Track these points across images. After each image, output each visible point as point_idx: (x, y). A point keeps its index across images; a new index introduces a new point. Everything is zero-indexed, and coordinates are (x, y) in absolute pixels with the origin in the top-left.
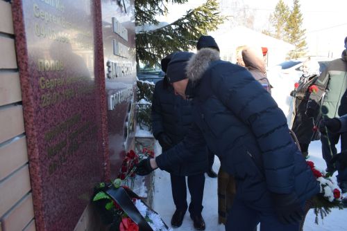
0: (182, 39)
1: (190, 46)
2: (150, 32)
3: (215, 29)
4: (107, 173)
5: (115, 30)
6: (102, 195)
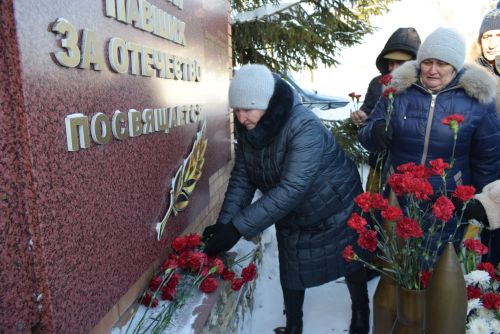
0: (322, 30)
1: (337, 43)
2: (265, 18)
3: (384, 12)
4: (45, 321)
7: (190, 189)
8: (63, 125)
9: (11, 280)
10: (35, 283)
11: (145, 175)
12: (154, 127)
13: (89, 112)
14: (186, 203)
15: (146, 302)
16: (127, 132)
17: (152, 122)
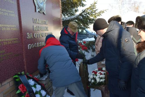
5: (34, 22)
6: (16, 76)
9: (22, 64)
12: (42, 45)
16: (37, 46)
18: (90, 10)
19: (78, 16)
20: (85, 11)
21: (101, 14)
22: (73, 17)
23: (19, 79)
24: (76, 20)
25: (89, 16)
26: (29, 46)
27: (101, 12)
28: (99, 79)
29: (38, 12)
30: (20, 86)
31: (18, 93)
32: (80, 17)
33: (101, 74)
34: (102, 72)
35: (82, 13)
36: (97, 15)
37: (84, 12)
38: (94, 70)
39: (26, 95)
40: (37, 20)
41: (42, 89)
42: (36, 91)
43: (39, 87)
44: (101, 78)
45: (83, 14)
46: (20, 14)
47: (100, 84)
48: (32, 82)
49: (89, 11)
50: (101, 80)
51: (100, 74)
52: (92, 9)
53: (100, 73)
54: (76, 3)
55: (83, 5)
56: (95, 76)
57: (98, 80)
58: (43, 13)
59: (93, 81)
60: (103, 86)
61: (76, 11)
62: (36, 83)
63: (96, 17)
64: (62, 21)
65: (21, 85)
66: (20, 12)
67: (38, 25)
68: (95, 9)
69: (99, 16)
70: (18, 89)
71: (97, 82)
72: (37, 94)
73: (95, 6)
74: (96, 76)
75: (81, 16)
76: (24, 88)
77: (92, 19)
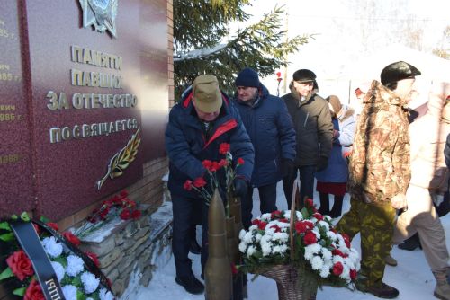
4: (38, 208)
5: (75, 59)
6: (4, 226)
7: (124, 166)
8: (49, 132)
9: (26, 188)
10: (35, 192)
11: (92, 155)
12: (98, 132)
13: (61, 127)
14: (120, 174)
15: (89, 219)
16: (81, 135)
17: (97, 130)
18: (261, 31)
19: (226, 48)
20: (245, 32)
21: (299, 46)
22: (209, 51)
23: (11, 234)
24: (218, 61)
25: (259, 49)
26: (55, 134)
27: (299, 41)
28: (270, 244)
29: (91, 29)
30: (12, 257)
31: (5, 280)
32: (231, 54)
33: (278, 229)
34: (281, 225)
35: (238, 40)
36: (283, 48)
37: (243, 37)
38: (259, 218)
39: (31, 286)
40: (87, 53)
41: (85, 269)
42: (66, 275)
43: (76, 264)
44: (276, 243)
45: (240, 43)
46: (27, 31)
47: (273, 259)
48: (53, 247)
49: (258, 35)
50: (277, 249)
51: (274, 229)
52: (268, 29)
53: (276, 226)
54: (221, 9)
55: (241, 16)
56: (258, 236)
57: (266, 248)
58: (108, 31)
59: (251, 250)
60: (280, 266)
61: (221, 33)
62: (69, 250)
63: (281, 54)
64: (172, 61)
65: (17, 255)
66: (26, 24)
67: (87, 69)
68: (276, 31)
69: (292, 51)
70: (4, 267)
71: (264, 255)
72: (70, 283)
73: (277, 21)
74: (263, 234)
75: (234, 51)
76: (25, 265)
77: (268, 60)
